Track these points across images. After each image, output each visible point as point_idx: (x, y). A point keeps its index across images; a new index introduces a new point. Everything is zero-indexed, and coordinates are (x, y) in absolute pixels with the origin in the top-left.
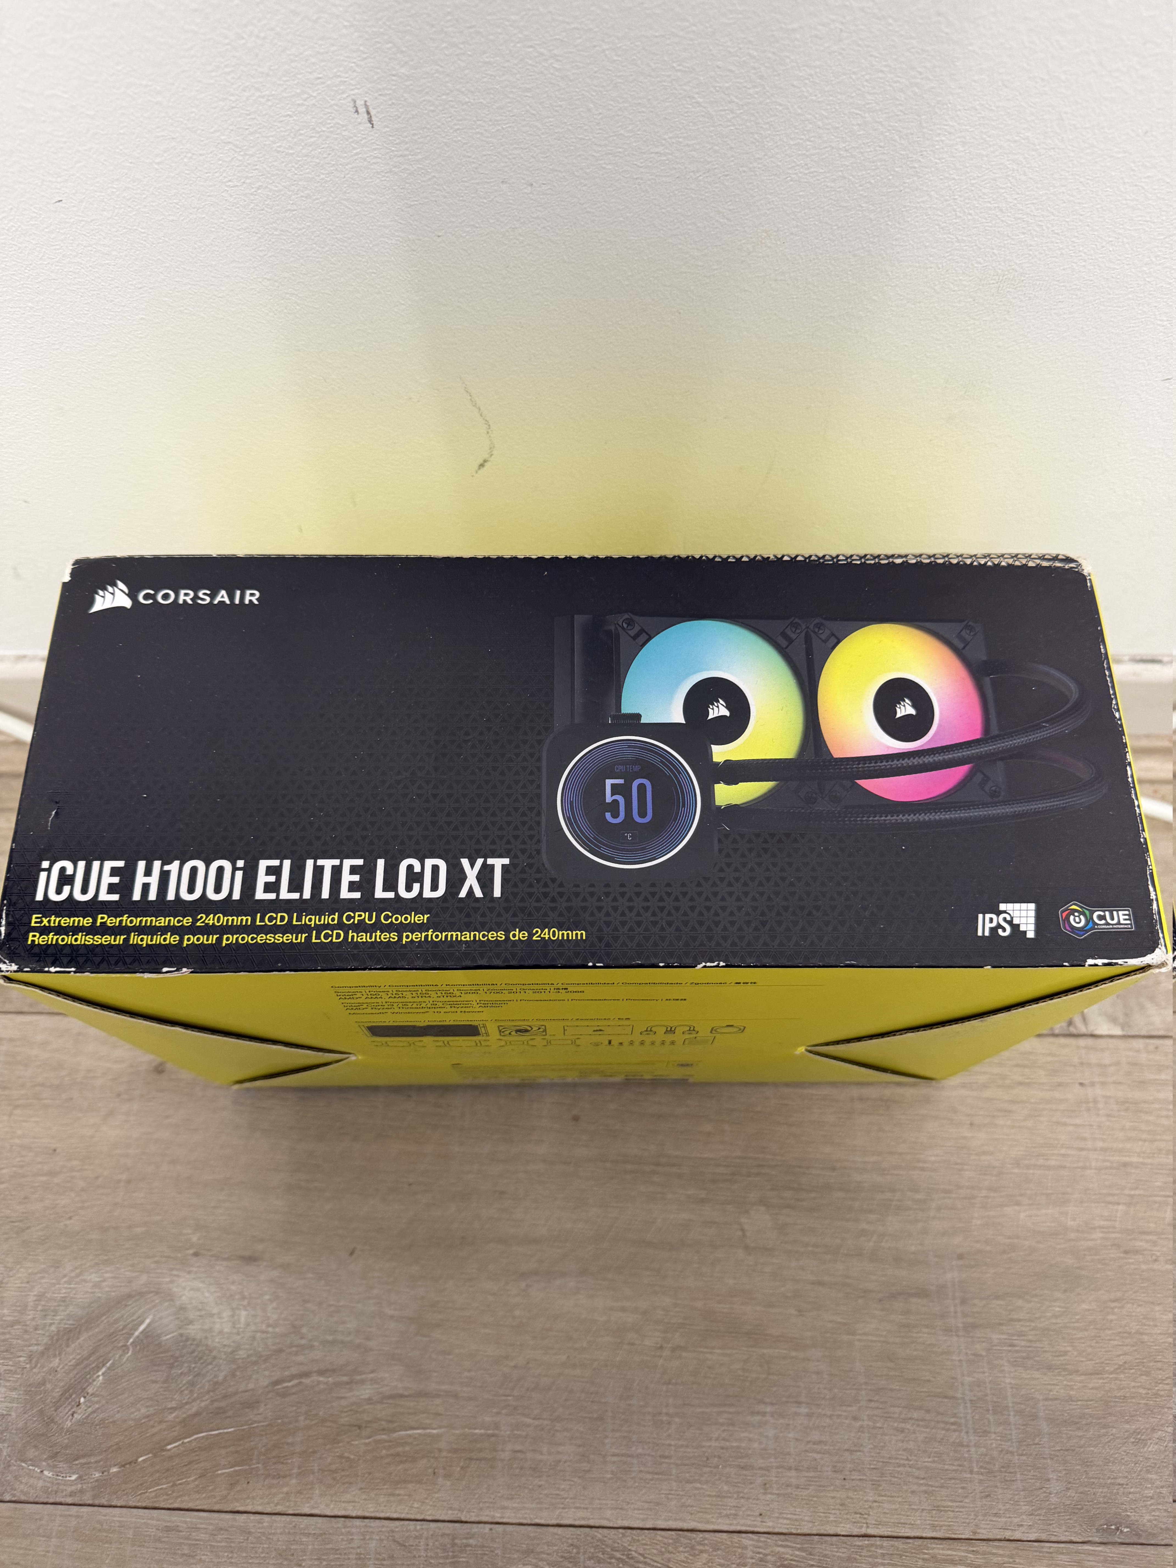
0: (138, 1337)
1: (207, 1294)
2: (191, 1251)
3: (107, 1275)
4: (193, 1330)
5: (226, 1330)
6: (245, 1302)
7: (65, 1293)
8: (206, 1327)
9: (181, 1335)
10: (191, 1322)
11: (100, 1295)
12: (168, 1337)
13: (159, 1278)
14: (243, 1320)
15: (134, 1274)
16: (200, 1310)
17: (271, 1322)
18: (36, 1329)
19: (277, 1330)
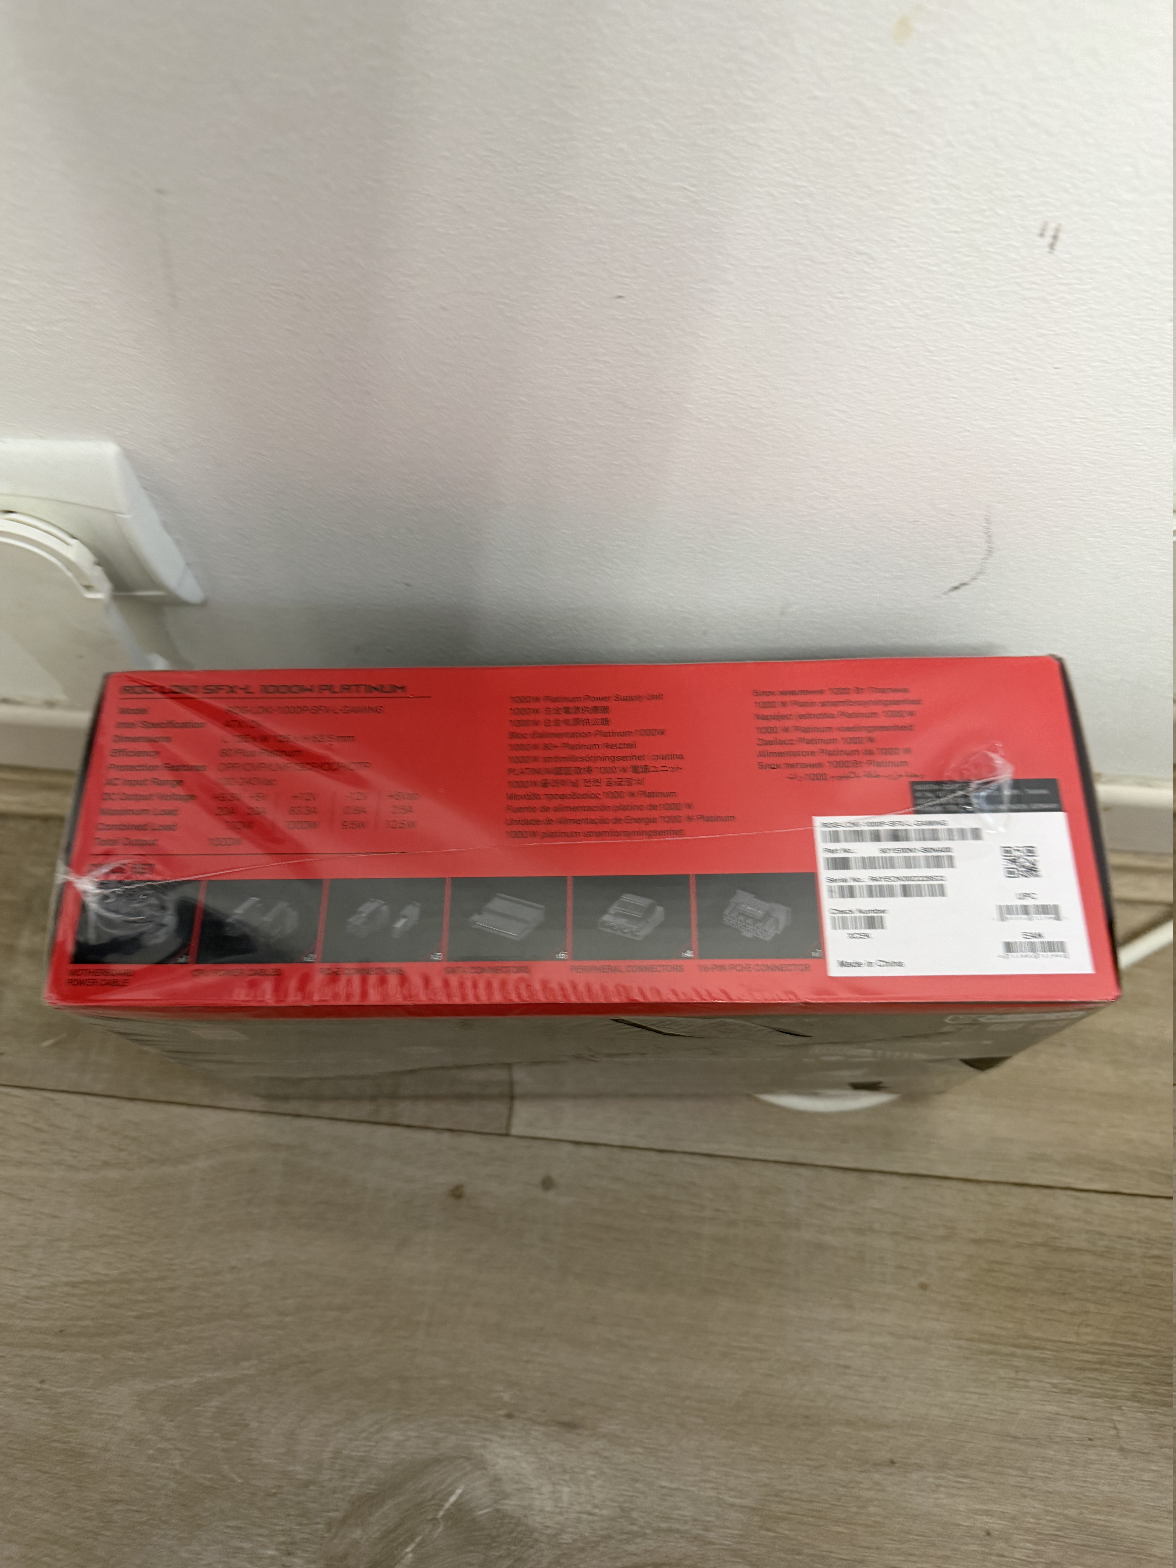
0: (448, 1509)
1: (524, 1465)
2: (502, 1412)
3: (411, 1434)
4: (510, 1505)
5: (548, 1509)
6: (567, 1477)
7: (365, 1452)
8: (526, 1503)
9: (497, 1510)
10: (507, 1496)
11: (403, 1456)
12: (482, 1512)
13: (468, 1440)
14: (565, 1497)
15: (440, 1435)
16: (516, 1482)
17: (596, 1502)
18: (334, 1492)
19: (605, 1512)
